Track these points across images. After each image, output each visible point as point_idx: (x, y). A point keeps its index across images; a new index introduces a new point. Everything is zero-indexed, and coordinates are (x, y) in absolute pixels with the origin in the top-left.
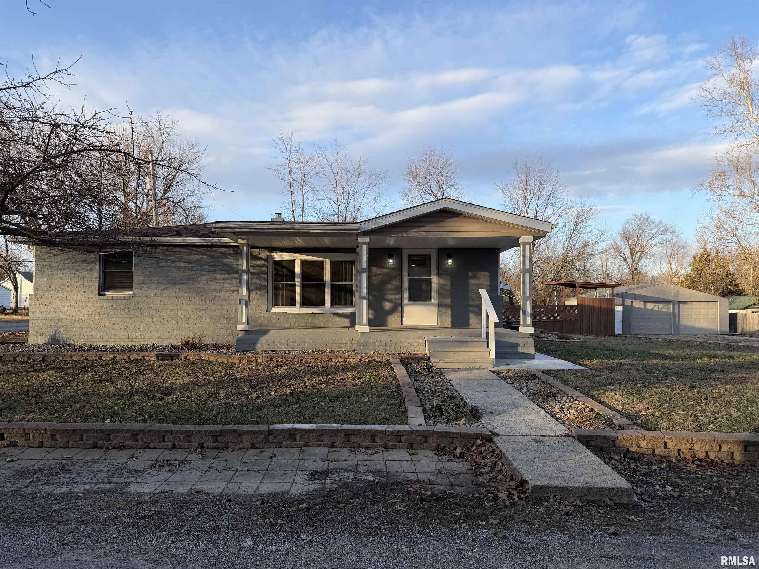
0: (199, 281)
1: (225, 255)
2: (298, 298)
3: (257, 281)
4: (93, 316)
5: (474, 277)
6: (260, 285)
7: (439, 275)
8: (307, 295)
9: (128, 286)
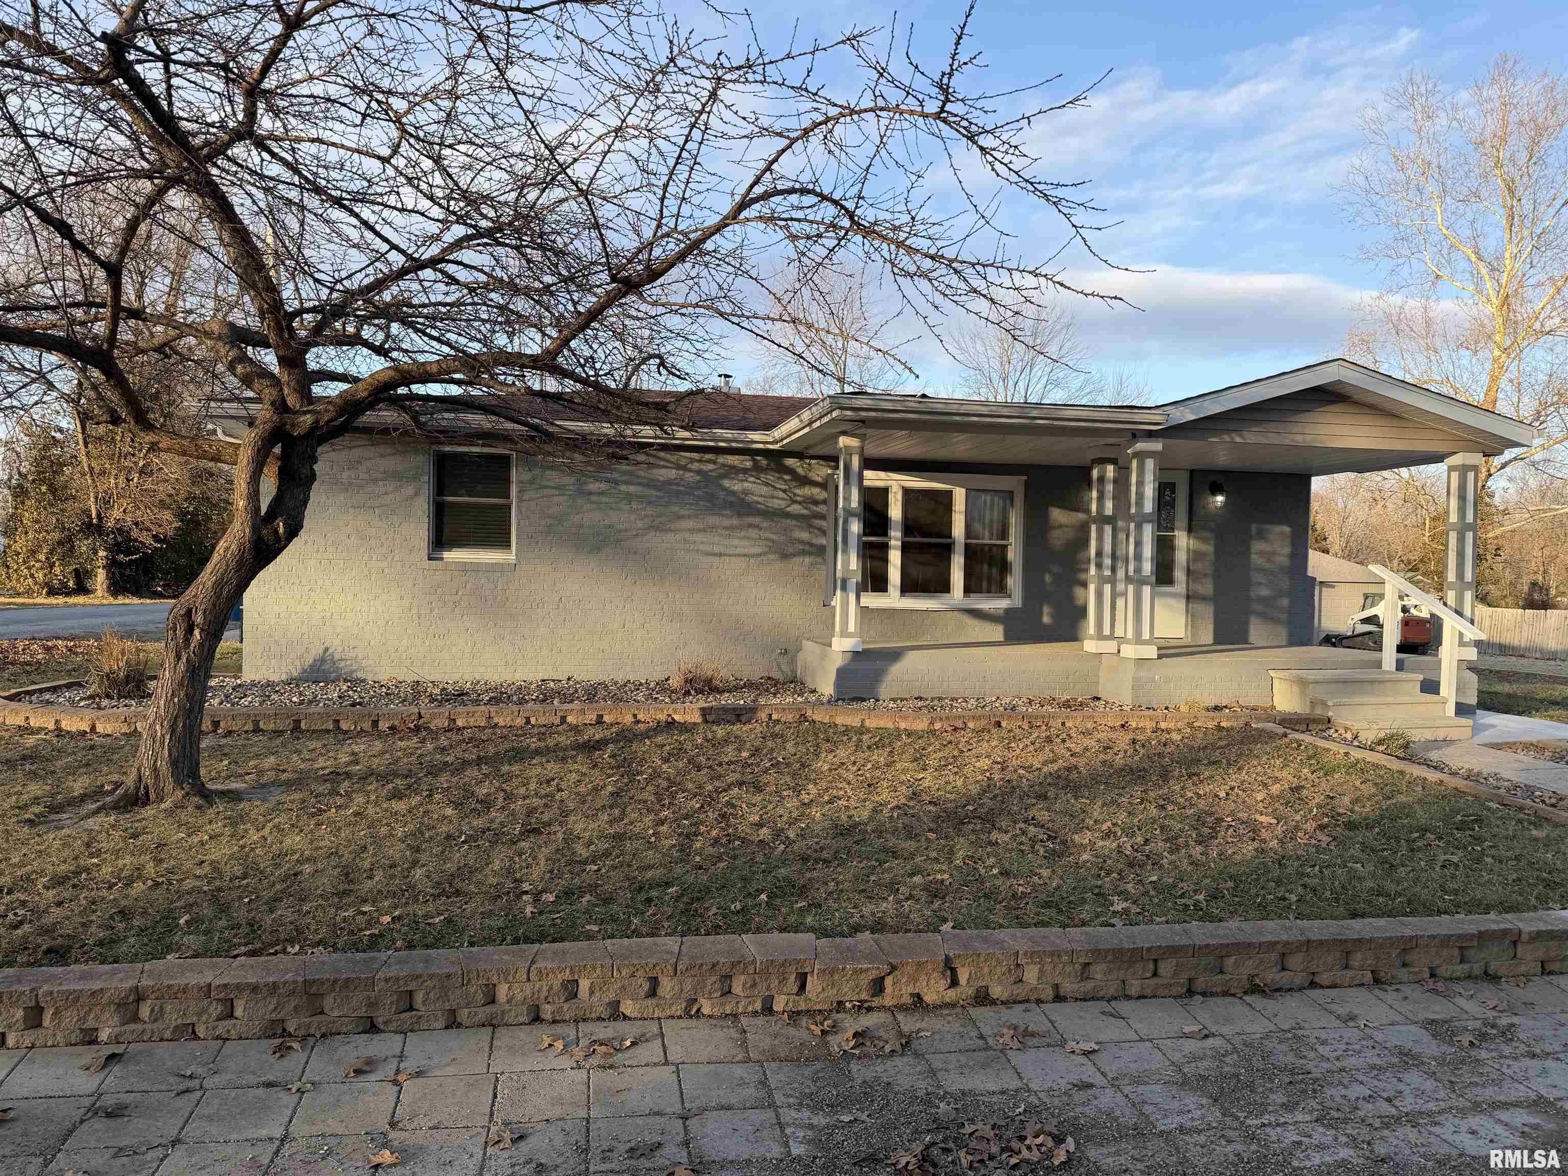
0: (676, 531)
1: (733, 471)
2: (894, 575)
3: (804, 535)
4: (414, 610)
5: (1261, 536)
6: (811, 545)
7: (1190, 531)
8: (913, 571)
9: (501, 540)
